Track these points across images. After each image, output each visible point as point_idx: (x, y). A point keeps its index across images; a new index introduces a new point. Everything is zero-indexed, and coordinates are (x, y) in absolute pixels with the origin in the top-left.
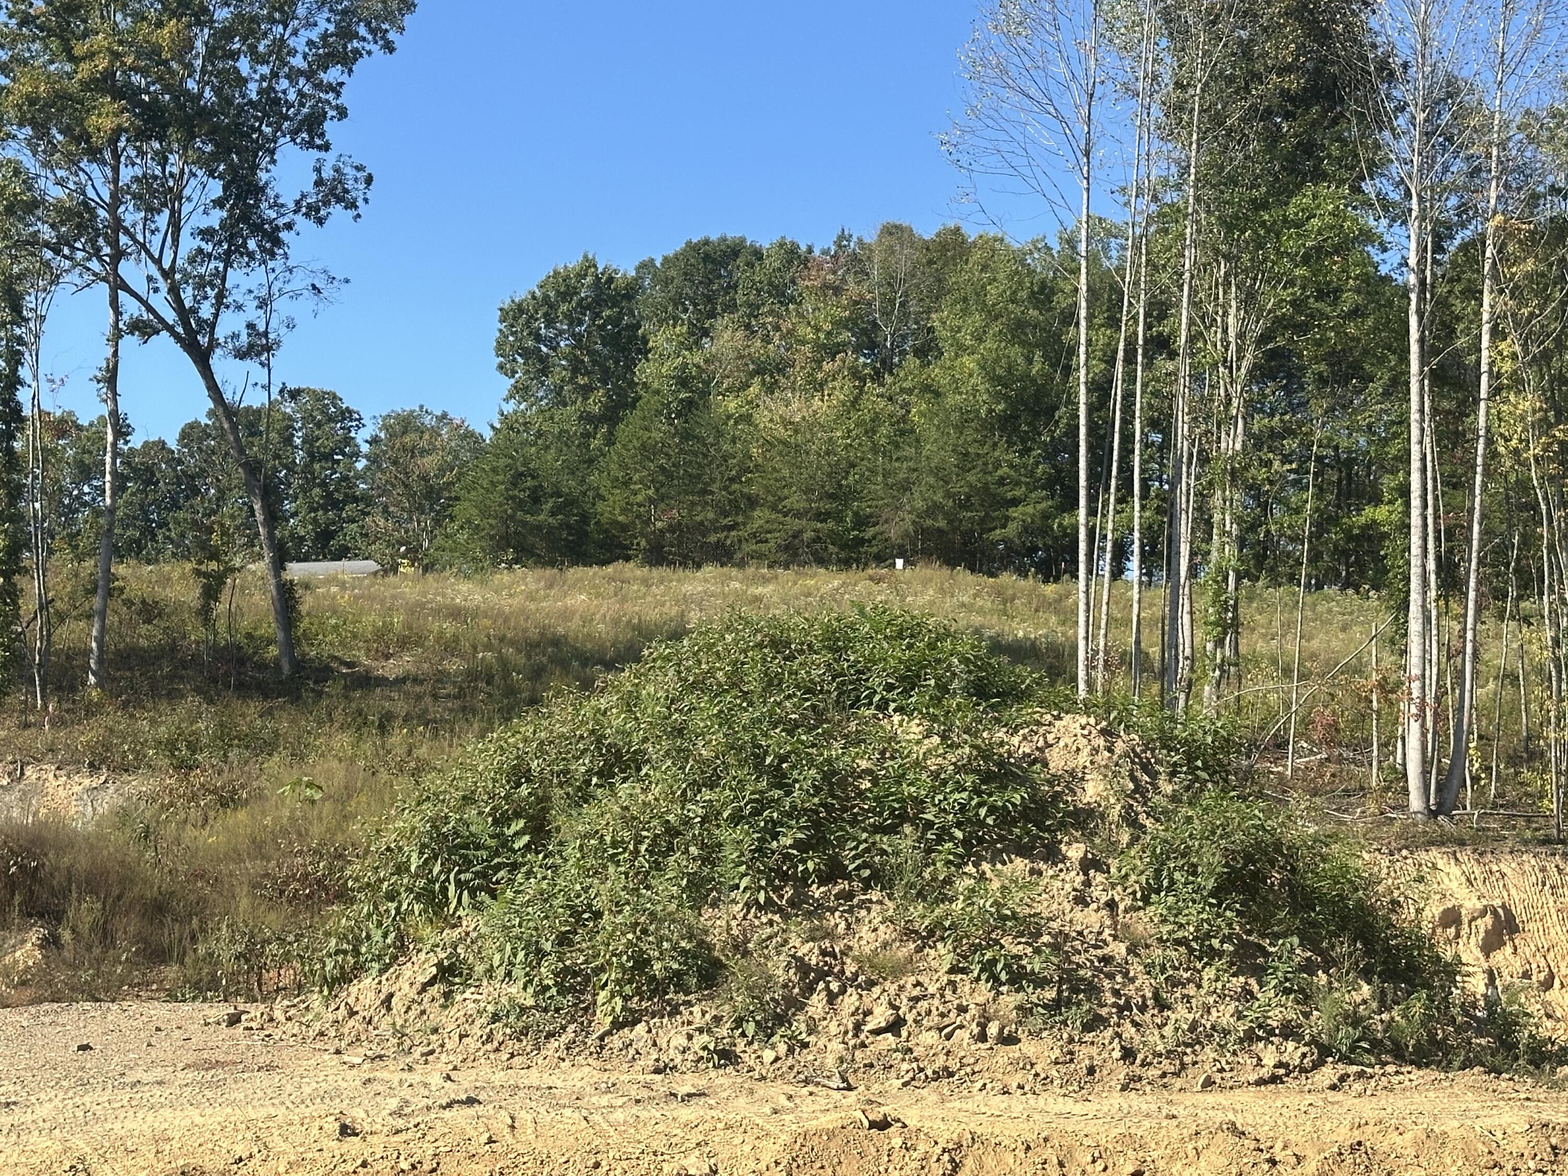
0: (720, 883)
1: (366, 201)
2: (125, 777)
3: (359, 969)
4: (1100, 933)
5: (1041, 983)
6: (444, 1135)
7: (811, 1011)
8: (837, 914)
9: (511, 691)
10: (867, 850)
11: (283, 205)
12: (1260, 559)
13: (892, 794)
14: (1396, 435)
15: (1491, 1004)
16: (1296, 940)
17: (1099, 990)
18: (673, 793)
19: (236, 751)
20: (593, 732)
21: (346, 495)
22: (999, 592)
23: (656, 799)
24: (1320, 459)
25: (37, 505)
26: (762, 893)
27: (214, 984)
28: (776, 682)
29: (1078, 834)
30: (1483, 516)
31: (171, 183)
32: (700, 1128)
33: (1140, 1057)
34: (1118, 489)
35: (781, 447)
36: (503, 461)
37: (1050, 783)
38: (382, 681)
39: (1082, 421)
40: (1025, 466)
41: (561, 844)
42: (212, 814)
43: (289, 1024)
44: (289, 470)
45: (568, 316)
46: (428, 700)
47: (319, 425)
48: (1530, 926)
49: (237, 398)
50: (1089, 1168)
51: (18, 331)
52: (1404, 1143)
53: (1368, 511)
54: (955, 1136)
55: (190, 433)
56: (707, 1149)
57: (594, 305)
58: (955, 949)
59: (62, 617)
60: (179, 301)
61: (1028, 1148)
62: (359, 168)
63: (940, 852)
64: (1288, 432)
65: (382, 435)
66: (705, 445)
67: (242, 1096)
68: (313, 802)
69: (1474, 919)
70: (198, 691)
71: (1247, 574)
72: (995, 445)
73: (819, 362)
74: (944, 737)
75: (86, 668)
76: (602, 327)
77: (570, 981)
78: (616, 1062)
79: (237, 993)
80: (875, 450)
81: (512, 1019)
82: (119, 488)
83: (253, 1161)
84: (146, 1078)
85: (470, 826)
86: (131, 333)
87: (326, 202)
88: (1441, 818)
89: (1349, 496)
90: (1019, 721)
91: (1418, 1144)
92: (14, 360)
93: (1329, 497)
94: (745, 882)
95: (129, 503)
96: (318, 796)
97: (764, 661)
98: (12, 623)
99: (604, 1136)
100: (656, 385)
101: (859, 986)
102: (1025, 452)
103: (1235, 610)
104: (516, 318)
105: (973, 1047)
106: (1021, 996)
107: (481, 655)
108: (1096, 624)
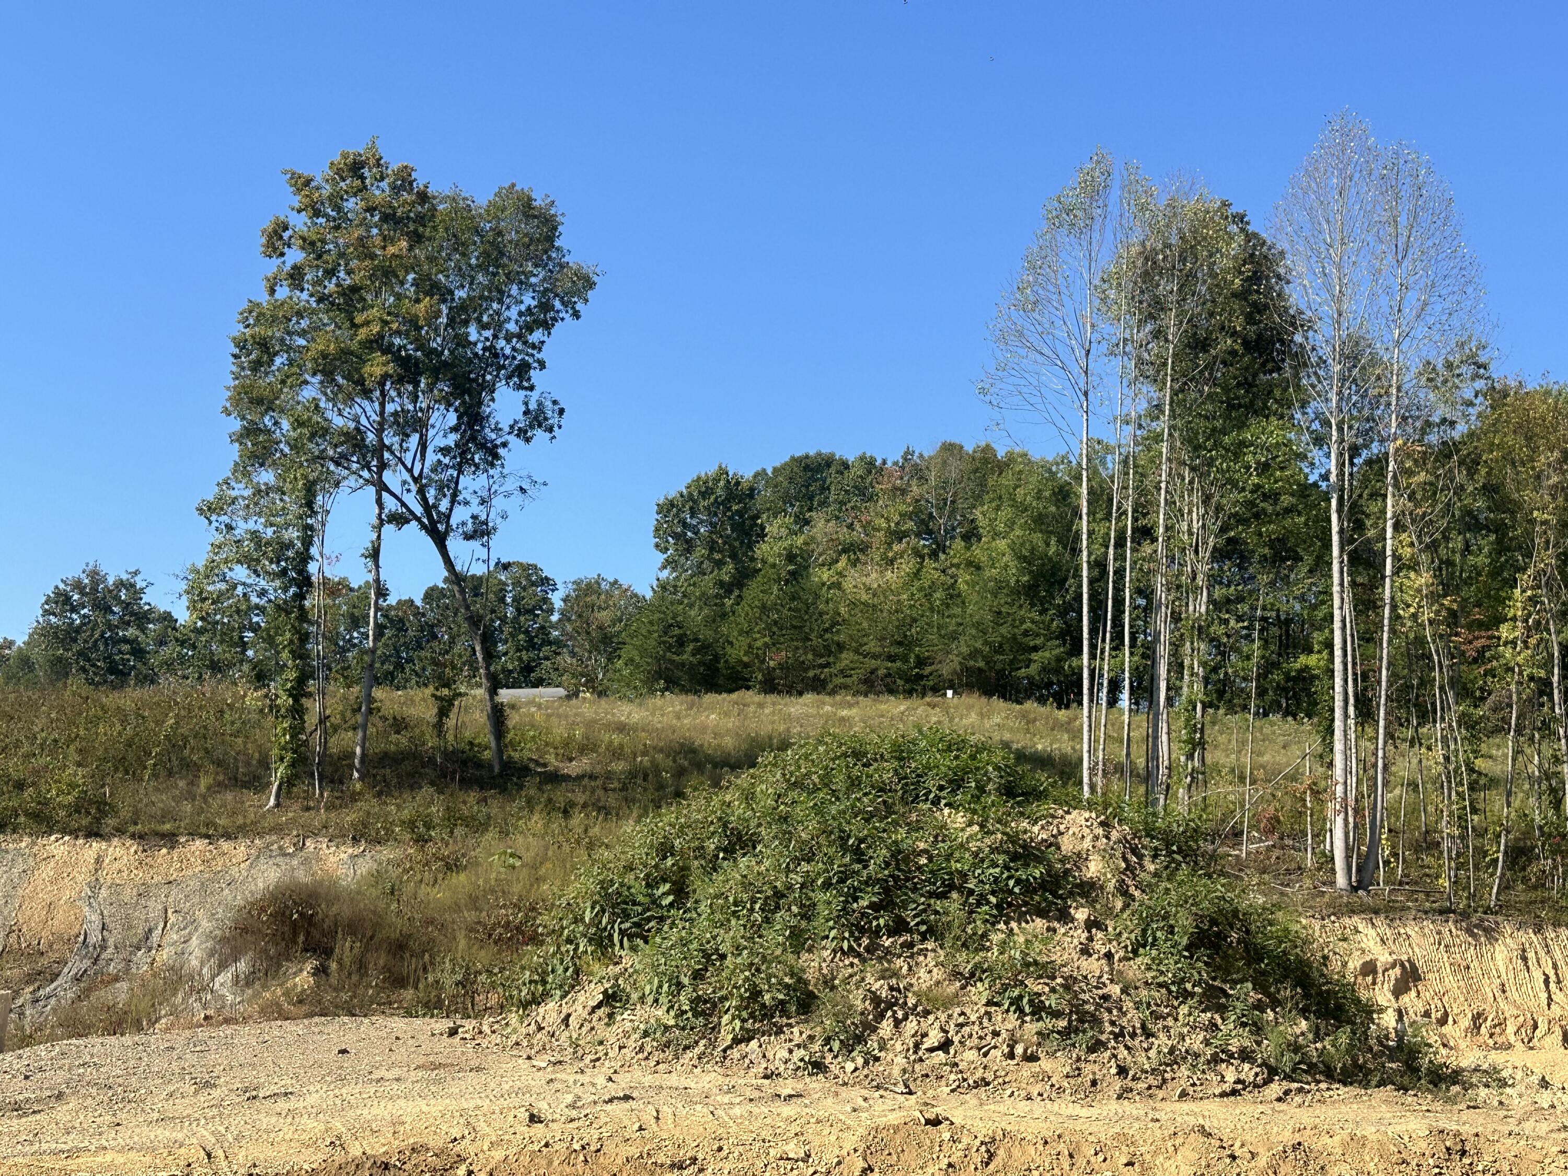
0: (814, 934)
1: (560, 427)
2: (378, 848)
3: (546, 995)
4: (1100, 977)
5: (1057, 1014)
6: (606, 1123)
7: (881, 1033)
8: (902, 959)
9: (661, 787)
10: (925, 911)
11: (501, 429)
12: (1221, 694)
13: (943, 868)
14: (1323, 602)
15: (1400, 1035)
16: (1250, 985)
17: (1100, 1021)
18: (780, 865)
19: (459, 829)
20: (720, 819)
21: (543, 640)
22: (1024, 715)
23: (767, 870)
24: (1264, 620)
25: (320, 647)
26: (846, 942)
27: (439, 1004)
28: (856, 783)
29: (1083, 901)
30: (1390, 664)
31: (420, 415)
32: (798, 1122)
33: (1131, 1073)
34: (1111, 640)
35: (862, 606)
36: (657, 616)
37: (1060, 861)
38: (567, 778)
39: (1085, 589)
40: (1043, 622)
41: (696, 902)
42: (440, 876)
43: (494, 1036)
44: (502, 621)
45: (707, 508)
46: (600, 792)
47: (524, 589)
48: (1430, 976)
49: (465, 569)
50: (1093, 1159)
51: (310, 521)
52: (1334, 1144)
53: (1303, 660)
54: (990, 1132)
55: (431, 595)
56: (803, 1138)
57: (725, 503)
58: (990, 987)
59: (336, 729)
60: (425, 500)
61: (1046, 1143)
62: (555, 402)
63: (979, 913)
64: (1240, 599)
65: (571, 596)
66: (807, 605)
67: (457, 1091)
68: (514, 867)
69: (1386, 970)
70: (432, 784)
71: (1211, 705)
72: (1021, 606)
73: (890, 544)
74: (982, 826)
75: (351, 767)
76: (731, 518)
77: (701, 1007)
78: (735, 1069)
79: (456, 1011)
80: (932, 609)
81: (658, 1035)
82: (379, 634)
83: (465, 1141)
84: (389, 1075)
85: (629, 888)
86: (389, 522)
87: (532, 427)
88: (1360, 892)
89: (1287, 647)
90: (1038, 814)
91: (1344, 1145)
92: (307, 542)
93: (1273, 647)
94: (833, 933)
95: (386, 645)
96: (518, 864)
97: (847, 767)
98: (299, 733)
99: (723, 1125)
100: (771, 560)
101: (918, 1014)
102: (1043, 612)
103: (1202, 730)
104: (669, 511)
105: (1004, 1063)
106: (1040, 1024)
107: (639, 759)
108: (1097, 741)
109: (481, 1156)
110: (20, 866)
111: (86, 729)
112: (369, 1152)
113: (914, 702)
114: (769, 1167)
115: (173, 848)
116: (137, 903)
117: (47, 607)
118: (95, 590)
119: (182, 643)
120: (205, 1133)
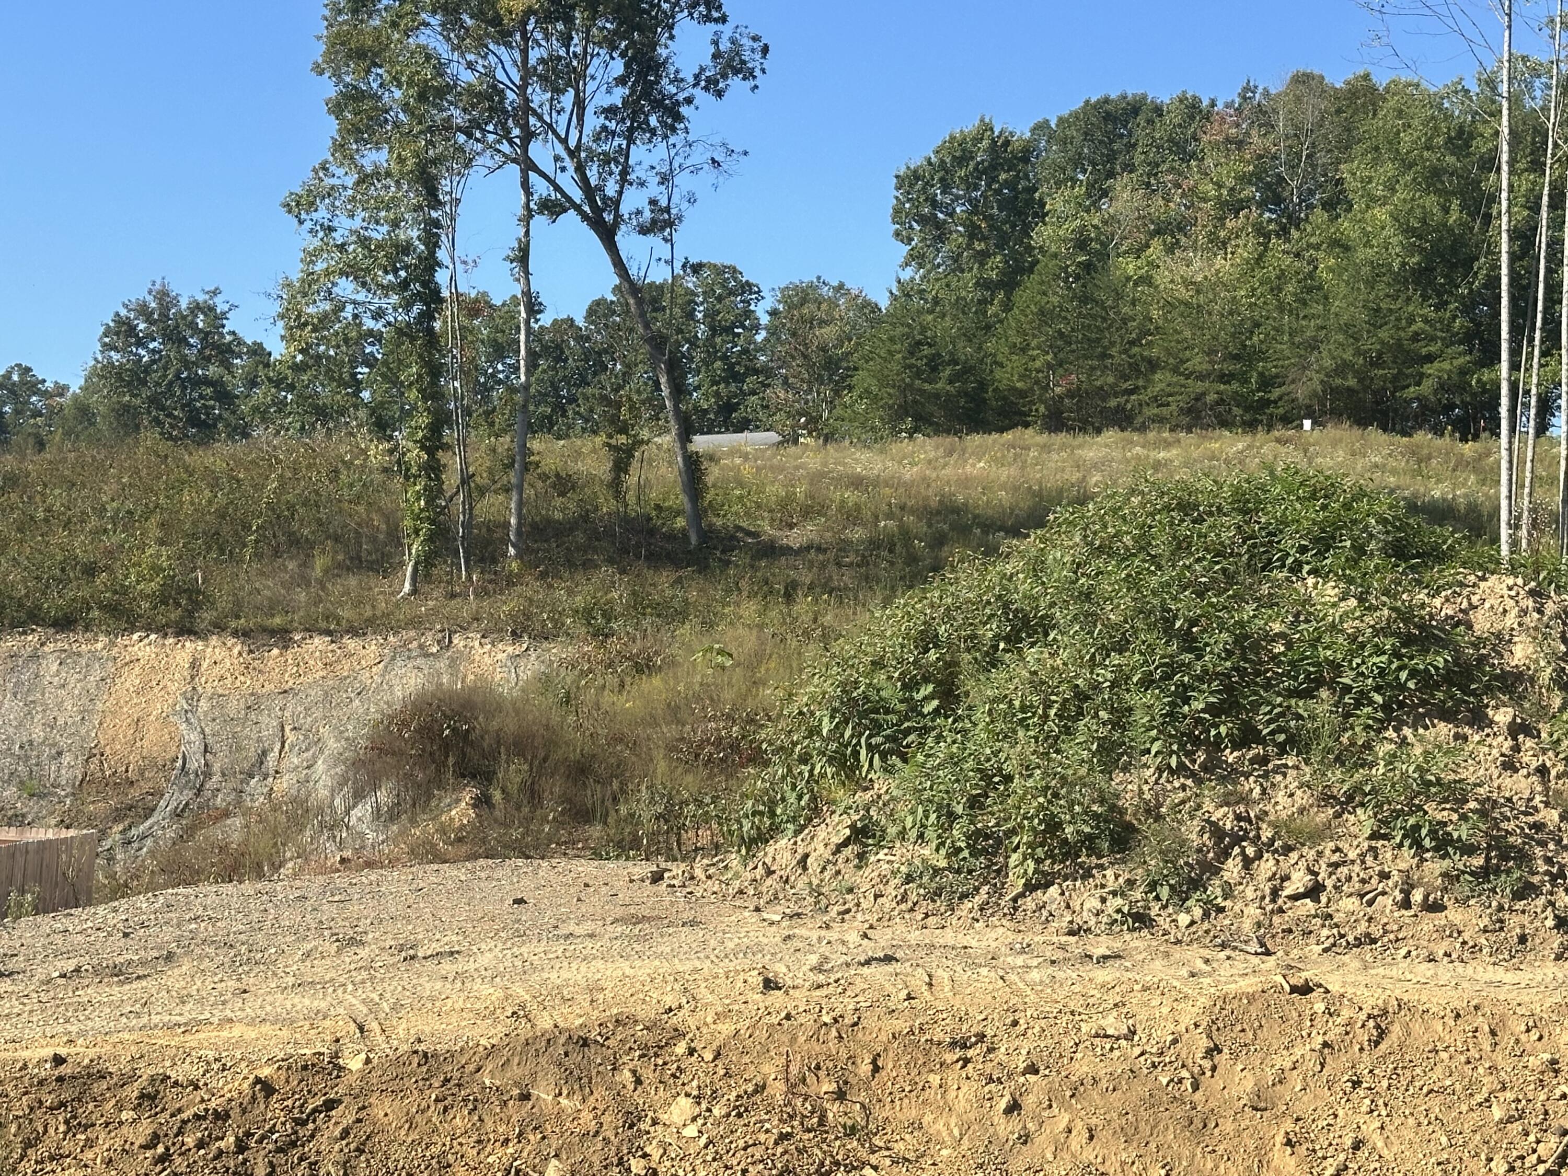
0: (1131, 747)
1: (763, 71)
2: (545, 645)
3: (775, 830)
4: (1530, 800)
5: (1469, 850)
6: (864, 991)
7: (1226, 875)
8: (1252, 779)
9: (912, 559)
10: (1282, 715)
11: (682, 80)
13: (1307, 658)
17: (1530, 858)
18: (1082, 658)
19: (649, 619)
20: (999, 597)
21: (747, 368)
22: (1413, 452)
23: (1065, 664)
25: (457, 384)
26: (1174, 757)
27: (635, 844)
28: (1184, 545)
29: (1505, 698)
31: (575, 63)
32: (1117, 989)
34: (1542, 342)
35: (1182, 308)
36: (900, 330)
37: (1475, 646)
38: (787, 551)
39: (1504, 271)
40: (1441, 321)
41: (970, 708)
42: (628, 680)
43: (709, 882)
44: (691, 344)
45: (964, 181)
46: (832, 568)
47: (720, 299)
49: (642, 274)
50: (1523, 1038)
51: (434, 214)
54: (1380, 1002)
55: (597, 310)
56: (1126, 1010)
57: (990, 171)
58: (1375, 815)
59: (482, 491)
60: (585, 180)
61: (1458, 1016)
62: (755, 39)
63: (1359, 717)
65: (781, 307)
66: (1104, 308)
67: (668, 949)
68: (723, 668)
70: (611, 561)
72: (1409, 299)
73: (1222, 219)
74: (1361, 600)
75: (506, 541)
76: (998, 192)
77: (982, 844)
78: (1029, 923)
79: (658, 852)
80: (1281, 308)
81: (925, 879)
82: (532, 367)
83: (683, 1011)
84: (579, 931)
85: (880, 691)
86: (541, 213)
87: (724, 75)
90: (1441, 582)
92: (432, 242)
94: (1156, 747)
95: (540, 381)
96: (729, 663)
97: (1172, 524)
98: (437, 497)
99: (1018, 993)
100: (1054, 248)
101: (1276, 851)
102: (1441, 306)
104: (911, 185)
105: (1396, 914)
106: (1447, 863)
107: (883, 524)
108: (1520, 482)
109: (704, 1030)
110: (96, 673)
111: (167, 497)
112: (562, 1025)
113: (1258, 437)
114: (1081, 1046)
115: (286, 648)
116: (246, 718)
117: (107, 340)
118: (164, 316)
119: (278, 383)
120: (354, 1001)
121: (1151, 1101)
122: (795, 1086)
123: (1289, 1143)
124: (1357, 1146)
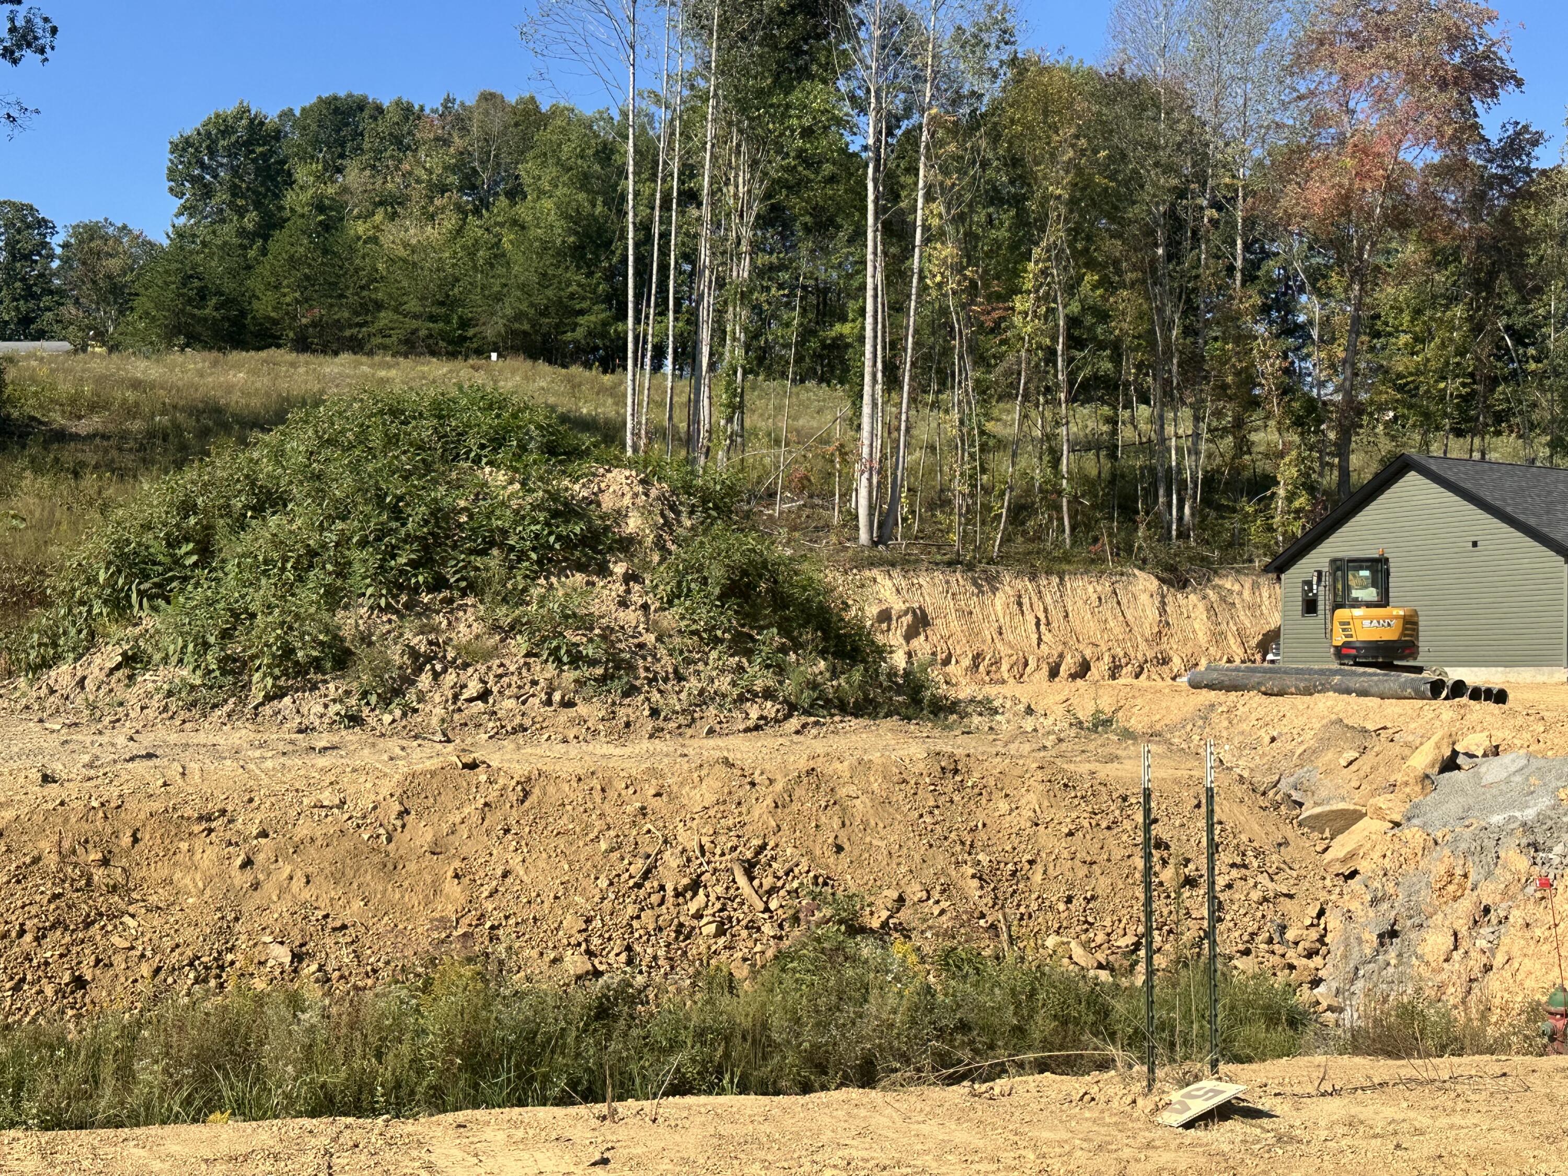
0: (350, 592)
1: (53, 48)
3: (58, 658)
4: (636, 627)
5: (593, 663)
6: (127, 781)
7: (420, 686)
8: (441, 614)
9: (183, 447)
10: (465, 567)
12: (761, 360)
13: (484, 526)
14: (858, 272)
15: (907, 674)
16: (775, 630)
17: (635, 668)
18: (313, 524)
20: (247, 477)
21: (43, 289)
22: (569, 380)
23: (299, 528)
24: (804, 288)
26: (383, 599)
28: (394, 440)
29: (622, 556)
30: (916, 331)
32: (333, 771)
33: (663, 714)
35: (401, 263)
36: (174, 265)
37: (601, 517)
38: (75, 437)
39: (631, 252)
40: (589, 286)
41: (223, 561)
45: (227, 149)
46: (114, 452)
47: (19, 231)
48: (938, 621)
50: (624, 792)
52: (843, 768)
53: (838, 327)
54: (526, 773)
56: (339, 787)
57: (249, 144)
58: (529, 639)
61: (580, 779)
62: (46, 20)
63: (520, 569)
64: (782, 267)
65: (73, 241)
66: (341, 260)
68: (17, 530)
69: (899, 617)
71: (751, 371)
72: (567, 268)
73: (431, 199)
74: (523, 484)
76: (254, 161)
77: (230, 666)
78: (267, 725)
80: (475, 268)
81: (183, 695)
85: (147, 548)
87: (20, 47)
88: (881, 547)
89: (824, 315)
90: (580, 472)
91: (852, 768)
93: (810, 316)
94: (370, 591)
96: (22, 526)
97: (384, 424)
99: (257, 779)
100: (299, 210)
101: (457, 667)
102: (590, 274)
103: (742, 396)
104: (184, 150)
105: (542, 710)
106: (578, 673)
107: (158, 418)
108: (640, 404)
113: (459, 364)
114: (303, 815)
121: (355, 854)
122: (64, 857)
123: (457, 876)
124: (505, 875)
